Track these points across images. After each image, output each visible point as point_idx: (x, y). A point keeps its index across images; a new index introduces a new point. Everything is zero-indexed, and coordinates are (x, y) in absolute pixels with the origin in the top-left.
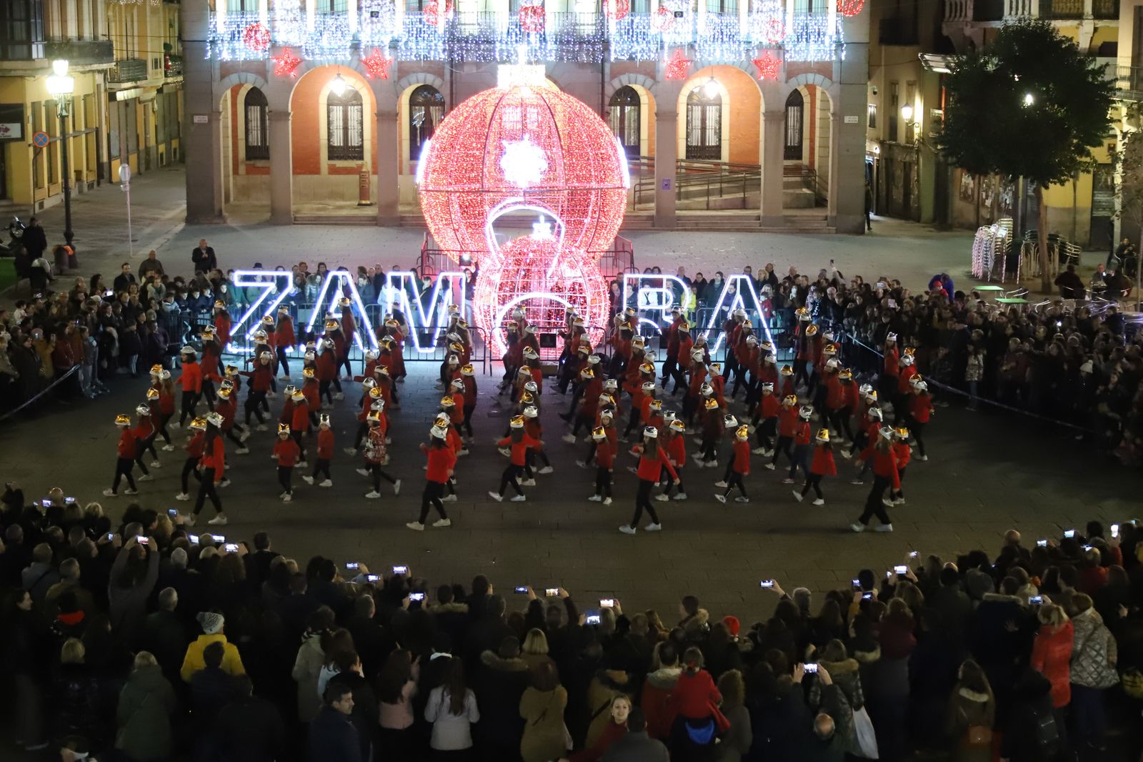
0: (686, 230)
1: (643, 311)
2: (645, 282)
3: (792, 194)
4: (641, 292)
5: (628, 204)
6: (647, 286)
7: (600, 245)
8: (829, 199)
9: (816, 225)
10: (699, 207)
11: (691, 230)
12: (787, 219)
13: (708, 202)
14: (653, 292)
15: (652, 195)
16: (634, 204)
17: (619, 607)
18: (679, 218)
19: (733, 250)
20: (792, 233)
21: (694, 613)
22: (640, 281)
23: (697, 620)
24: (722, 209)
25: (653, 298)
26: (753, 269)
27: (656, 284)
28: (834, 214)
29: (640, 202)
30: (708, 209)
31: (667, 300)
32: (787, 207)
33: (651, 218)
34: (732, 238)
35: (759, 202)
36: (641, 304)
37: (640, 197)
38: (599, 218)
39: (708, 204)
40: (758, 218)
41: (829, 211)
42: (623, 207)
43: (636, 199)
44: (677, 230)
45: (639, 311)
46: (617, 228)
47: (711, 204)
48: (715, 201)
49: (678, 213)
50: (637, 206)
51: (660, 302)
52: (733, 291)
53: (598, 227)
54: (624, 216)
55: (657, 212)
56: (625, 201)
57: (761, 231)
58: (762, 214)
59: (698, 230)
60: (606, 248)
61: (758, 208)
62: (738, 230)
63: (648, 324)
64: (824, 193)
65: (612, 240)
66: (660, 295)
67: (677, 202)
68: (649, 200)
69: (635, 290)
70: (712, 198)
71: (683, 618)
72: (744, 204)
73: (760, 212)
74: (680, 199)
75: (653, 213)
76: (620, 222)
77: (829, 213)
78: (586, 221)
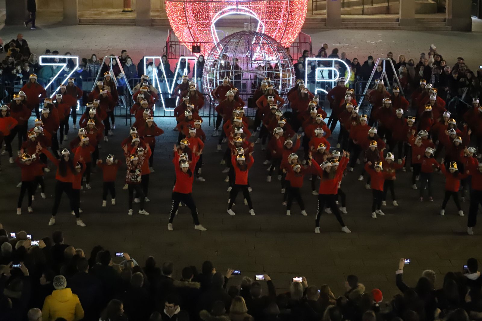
0: (347, 28)
1: (318, 83)
2: (320, 63)
3: (421, 3)
4: (318, 70)
5: (308, 10)
6: (321, 65)
7: (288, 38)
8: (447, 7)
9: (438, 25)
10: (357, 13)
11: (352, 28)
12: (418, 21)
13: (363, 8)
14: (326, 69)
15: (325, 5)
16: (312, 10)
17: (306, 282)
18: (344, 20)
19: (381, 42)
20: (421, 31)
21: (355, 286)
22: (316, 62)
23: (358, 292)
24: (373, 14)
25: (326, 74)
26: (393, 55)
27: (328, 64)
28: (451, 17)
29: (316, 9)
30: (363, 14)
31: (335, 76)
32: (417, 12)
33: (323, 20)
34: (380, 34)
35: (399, 9)
36: (318, 79)
37: (316, 6)
38: (288, 20)
39: (363, 11)
40: (398, 20)
41: (447, 16)
42: (305, 12)
43: (314, 7)
44: (342, 29)
45: (316, 83)
46: (300, 26)
47: (365, 11)
48: (368, 8)
49: (342, 16)
50: (314, 12)
51: (330, 77)
52: (381, 69)
53: (287, 25)
54: (306, 19)
55: (328, 16)
56: (306, 8)
57: (400, 29)
58: (400, 18)
59: (356, 28)
60: (293, 40)
61: (398, 14)
62: (383, 29)
63: (322, 92)
64: (443, 3)
65: (297, 35)
66: (330, 72)
67: (342, 9)
68: (322, 8)
69: (313, 69)
70: (366, 7)
71: (348, 290)
72: (388, 11)
73: (399, 16)
74: (343, 7)
75: (325, 16)
76: (303, 22)
77: (447, 17)
78: (279, 22)
